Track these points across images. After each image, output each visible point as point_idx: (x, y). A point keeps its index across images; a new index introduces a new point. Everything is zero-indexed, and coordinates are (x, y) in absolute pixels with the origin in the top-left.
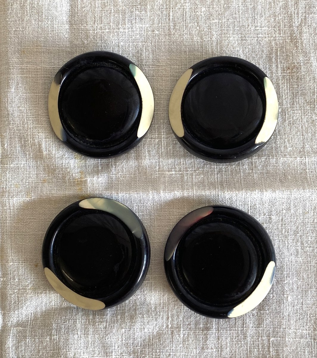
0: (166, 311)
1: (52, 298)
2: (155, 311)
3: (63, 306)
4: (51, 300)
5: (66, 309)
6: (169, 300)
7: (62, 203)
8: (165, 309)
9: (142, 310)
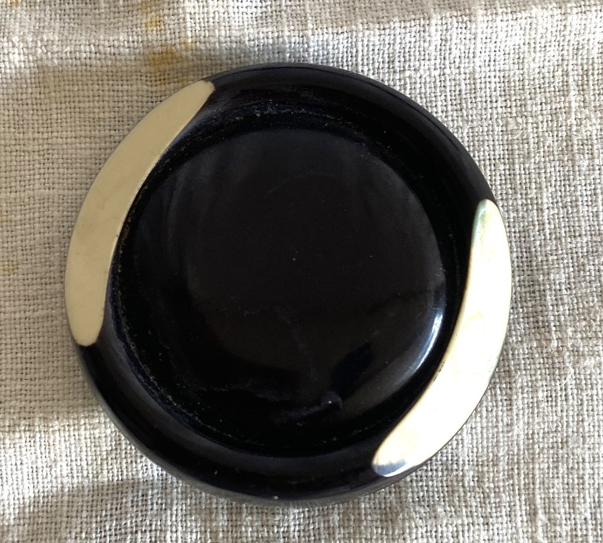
0: (522, 487)
1: (57, 446)
2: (477, 489)
3: (104, 478)
4: (52, 455)
5: (119, 489)
6: (533, 444)
7: (84, 79)
8: (519, 481)
9: (426, 488)
